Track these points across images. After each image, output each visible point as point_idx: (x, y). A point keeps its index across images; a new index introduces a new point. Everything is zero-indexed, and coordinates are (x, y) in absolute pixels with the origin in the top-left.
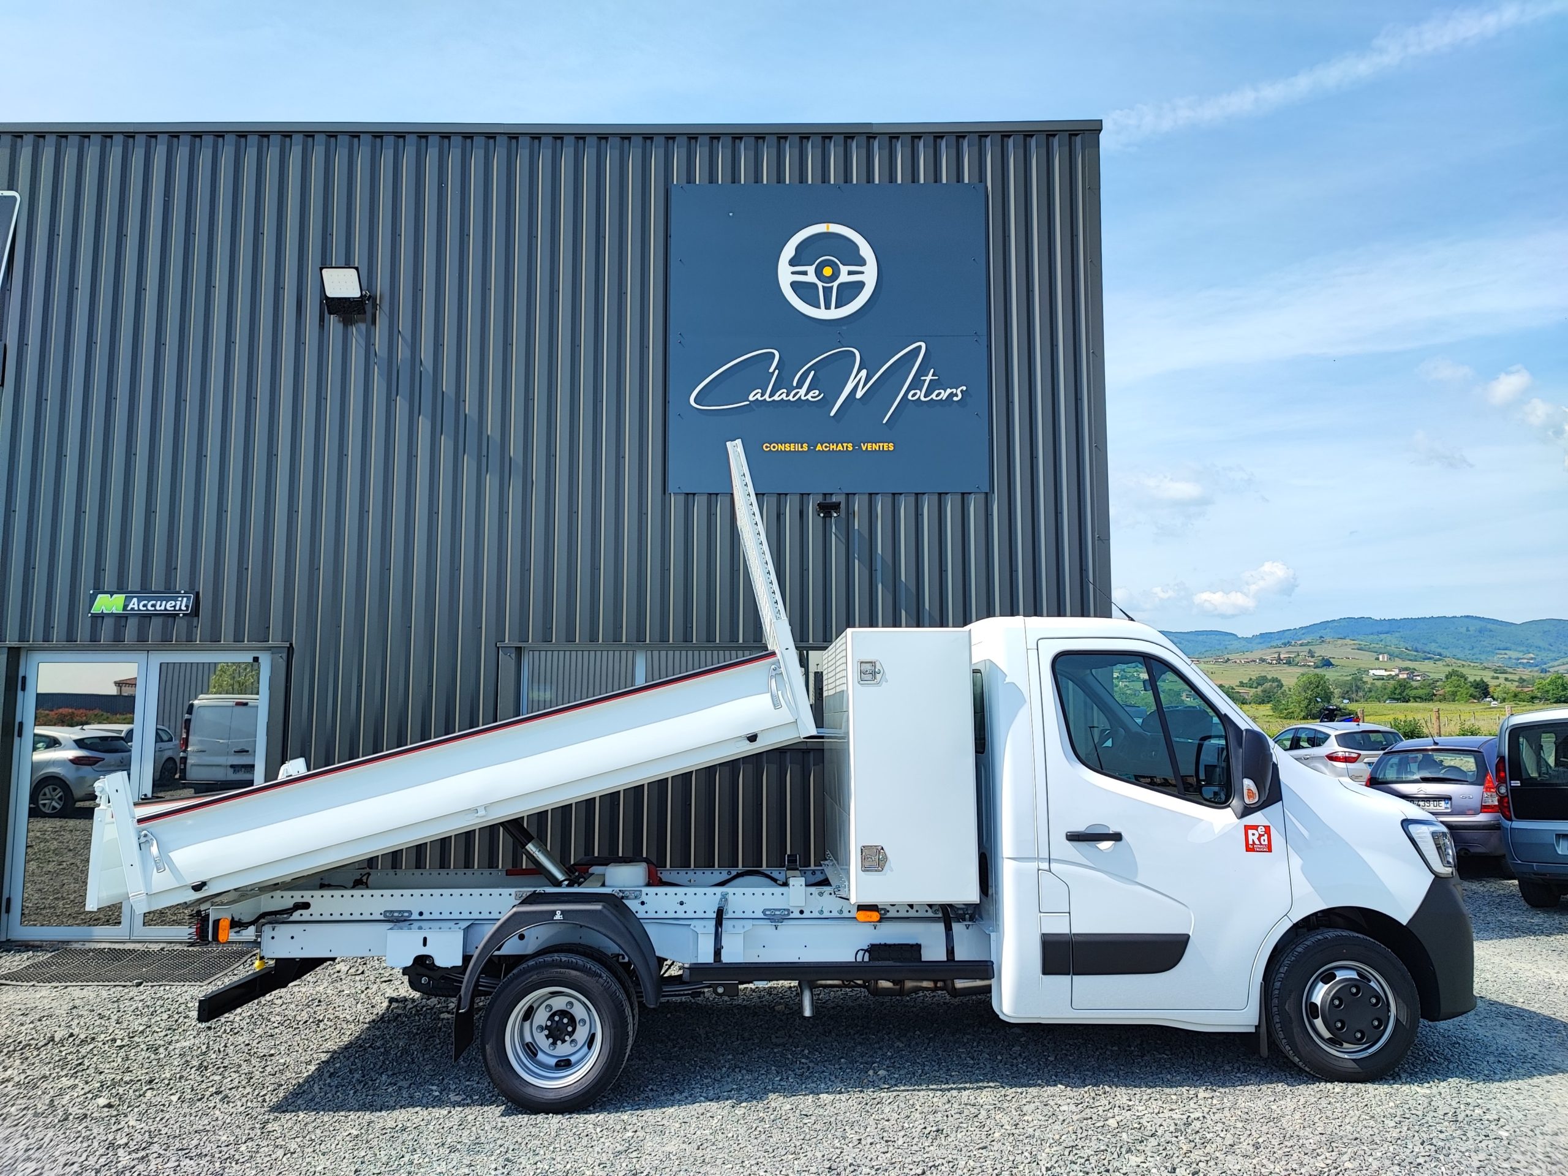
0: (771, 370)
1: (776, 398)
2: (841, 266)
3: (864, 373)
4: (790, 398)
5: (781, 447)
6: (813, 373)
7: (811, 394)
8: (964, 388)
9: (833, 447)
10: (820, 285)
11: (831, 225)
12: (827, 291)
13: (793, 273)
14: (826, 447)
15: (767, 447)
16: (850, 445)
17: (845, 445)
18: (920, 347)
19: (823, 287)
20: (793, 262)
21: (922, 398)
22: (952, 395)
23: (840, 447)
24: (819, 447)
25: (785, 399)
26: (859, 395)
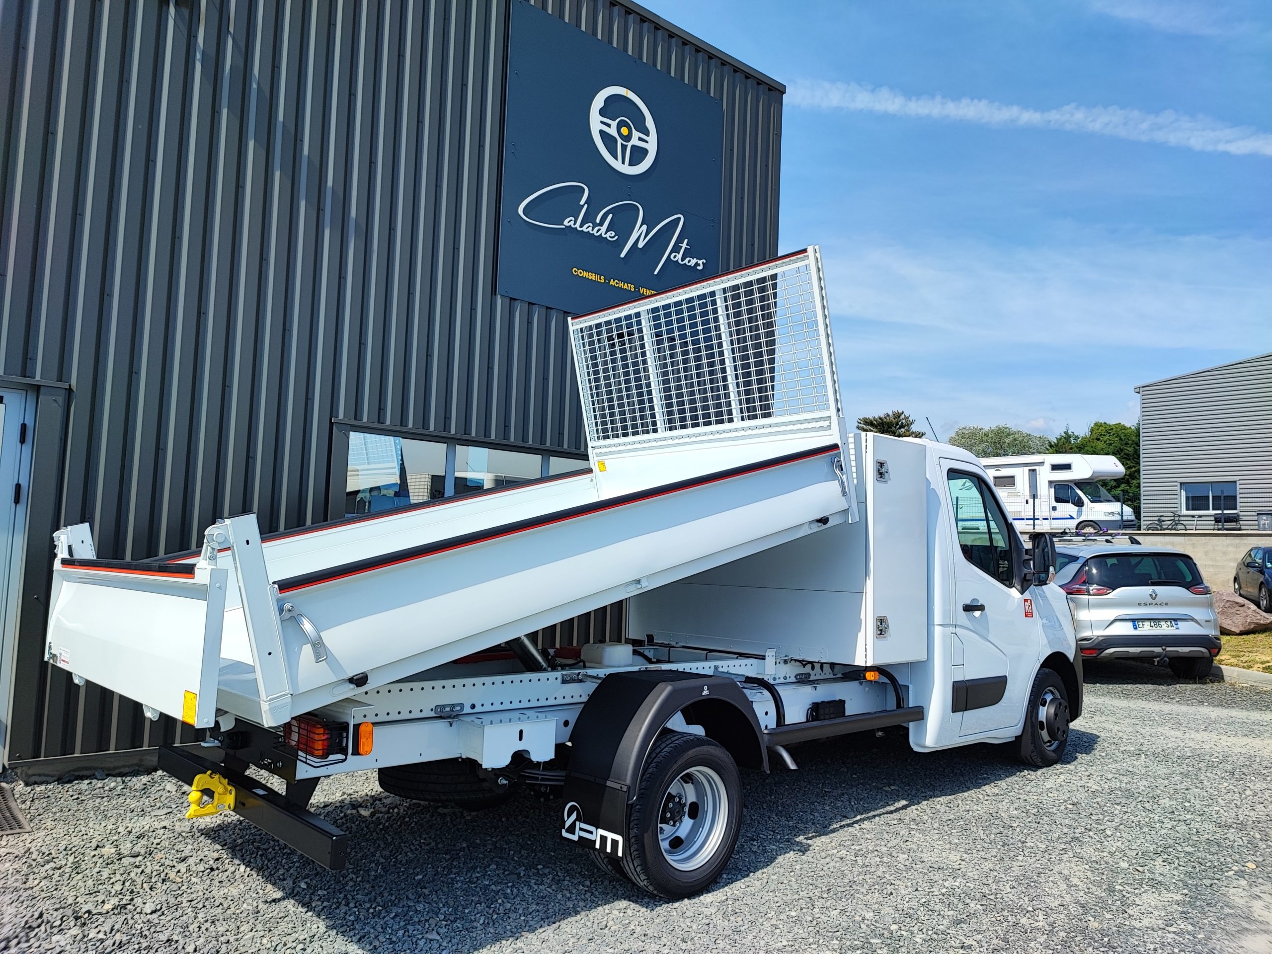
0: (582, 203)
1: (584, 229)
2: (634, 130)
3: (645, 227)
4: (595, 232)
5: (585, 274)
6: (610, 216)
7: (609, 234)
8: (705, 261)
9: (621, 285)
10: (620, 141)
11: (629, 91)
12: (624, 148)
13: (602, 122)
14: (617, 283)
15: (575, 271)
16: (632, 286)
17: (629, 285)
18: (679, 218)
19: (622, 144)
20: (602, 112)
21: (680, 261)
22: (697, 264)
23: (626, 287)
24: (612, 283)
25: (591, 232)
26: (641, 245)
